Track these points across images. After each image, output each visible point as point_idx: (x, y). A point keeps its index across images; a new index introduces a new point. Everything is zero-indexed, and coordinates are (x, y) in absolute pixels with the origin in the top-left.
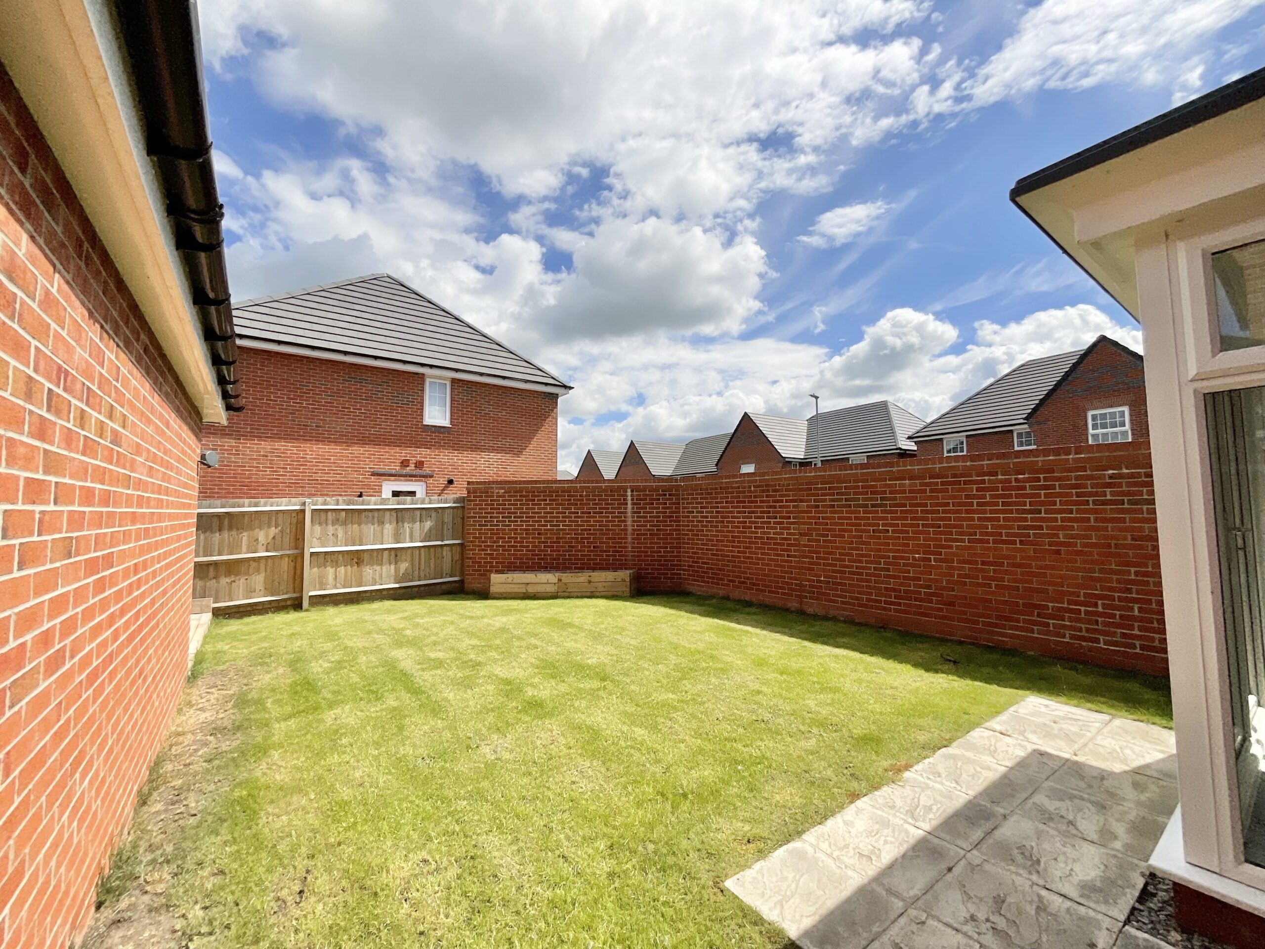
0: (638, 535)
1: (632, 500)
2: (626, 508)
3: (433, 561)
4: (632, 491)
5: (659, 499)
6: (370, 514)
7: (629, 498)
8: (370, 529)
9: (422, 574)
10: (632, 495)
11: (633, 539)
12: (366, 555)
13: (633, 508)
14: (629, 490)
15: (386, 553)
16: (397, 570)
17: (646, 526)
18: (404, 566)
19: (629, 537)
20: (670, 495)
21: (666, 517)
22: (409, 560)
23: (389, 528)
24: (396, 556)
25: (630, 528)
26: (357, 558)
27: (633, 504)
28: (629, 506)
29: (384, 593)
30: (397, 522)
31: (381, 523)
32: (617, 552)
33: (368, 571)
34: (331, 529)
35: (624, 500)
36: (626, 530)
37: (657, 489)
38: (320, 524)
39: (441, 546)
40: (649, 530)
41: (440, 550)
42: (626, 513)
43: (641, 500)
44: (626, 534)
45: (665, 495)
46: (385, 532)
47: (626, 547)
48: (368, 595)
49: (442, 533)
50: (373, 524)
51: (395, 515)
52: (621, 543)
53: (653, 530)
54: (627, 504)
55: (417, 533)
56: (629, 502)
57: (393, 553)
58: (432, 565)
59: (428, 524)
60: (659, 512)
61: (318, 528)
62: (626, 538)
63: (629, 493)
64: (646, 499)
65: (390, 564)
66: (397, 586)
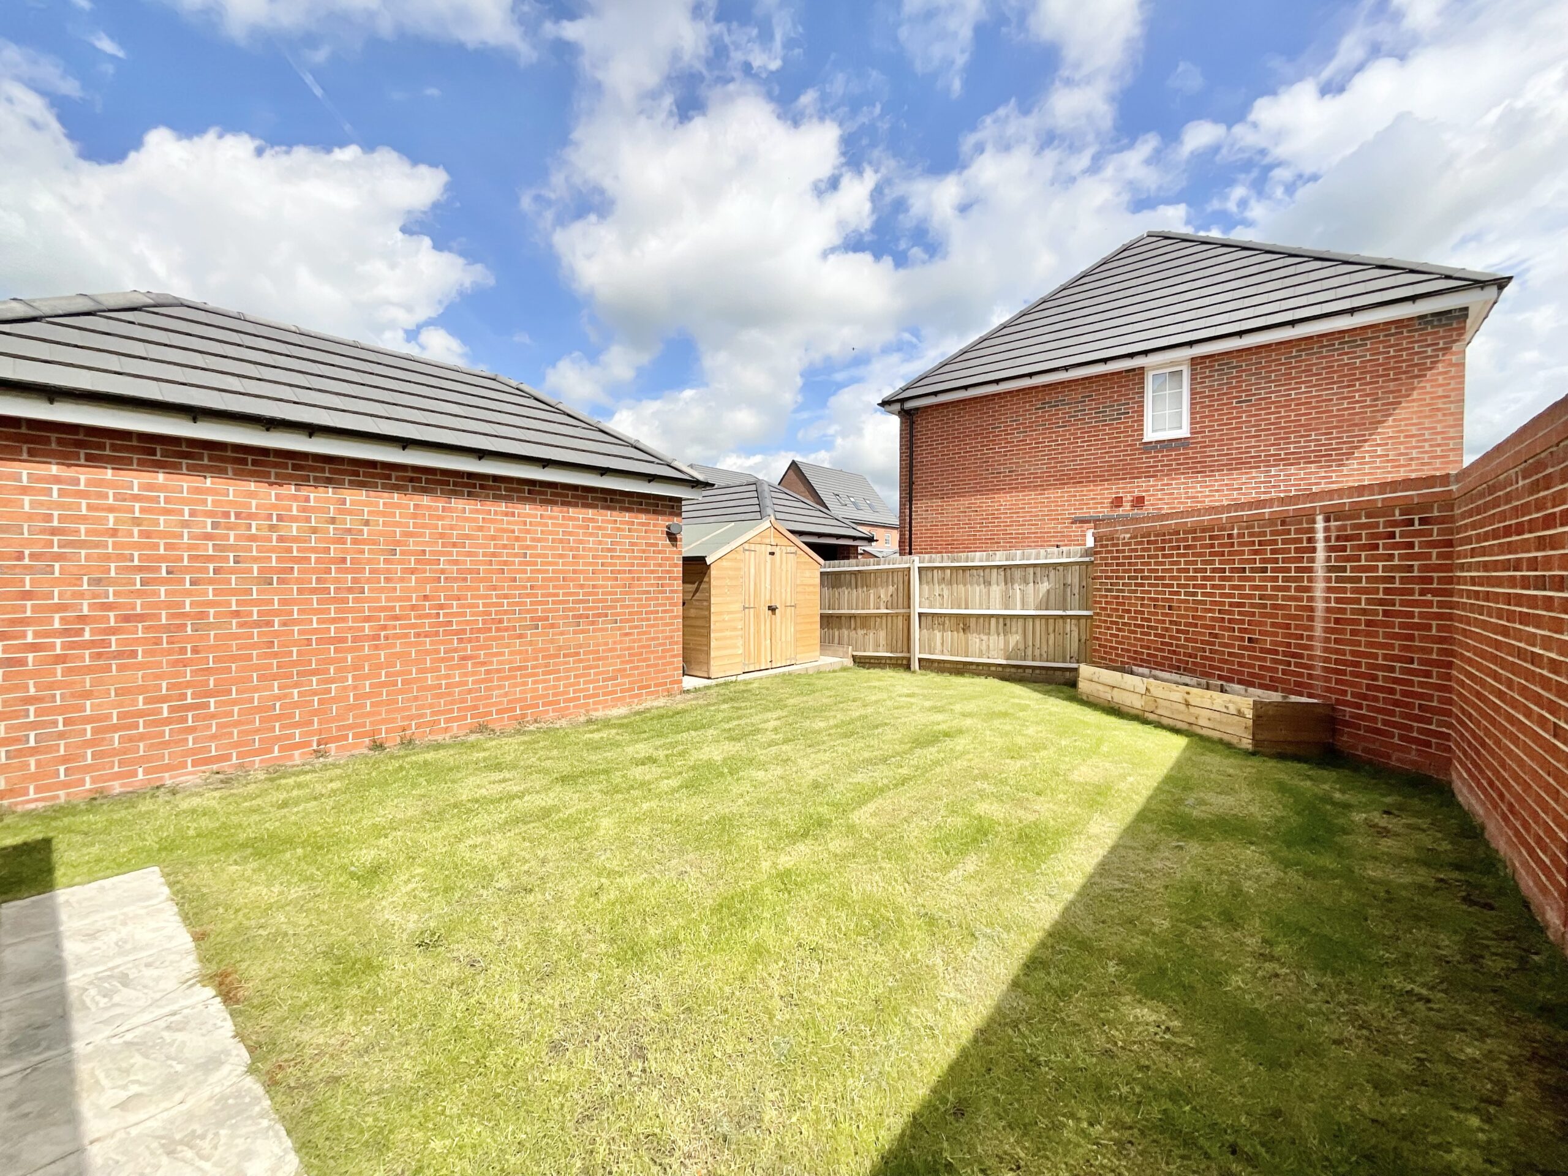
0: (1337, 621)
1: (1327, 539)
2: (1312, 560)
3: (1052, 636)
4: (1327, 520)
5: (1392, 535)
6: (975, 572)
7: (1320, 535)
8: (977, 590)
9: (1037, 652)
10: (1327, 529)
11: (1327, 630)
12: (973, 621)
13: (1328, 559)
14: (1320, 518)
15: (993, 621)
16: (1006, 643)
17: (1359, 601)
18: (1015, 639)
19: (1319, 625)
20: (1423, 521)
21: (1411, 580)
22: (1020, 631)
23: (997, 590)
24: (1005, 625)
25: (1320, 605)
26: (963, 623)
27: (1330, 549)
28: (1320, 555)
29: (993, 669)
30: (1006, 584)
31: (988, 583)
32: (1294, 655)
33: (975, 641)
34: (937, 590)
35: (1310, 540)
36: (1312, 609)
37: (1387, 509)
38: (928, 583)
39: (1062, 617)
40: (1364, 612)
41: (1061, 621)
42: (1310, 570)
43: (1347, 538)
44: (1311, 619)
45: (1411, 523)
46: (992, 595)
47: (1310, 648)
48: (974, 667)
49: (1065, 599)
50: (979, 585)
51: (1002, 573)
52: (1301, 637)
53: (1375, 613)
54: (1314, 550)
55: (1031, 599)
56: (1320, 545)
57: (1001, 620)
58: (1051, 642)
59: (1045, 586)
60: (1393, 569)
61: (926, 588)
62: (1311, 628)
63: (1320, 525)
64: (1358, 537)
65: (998, 634)
66: (1004, 662)
